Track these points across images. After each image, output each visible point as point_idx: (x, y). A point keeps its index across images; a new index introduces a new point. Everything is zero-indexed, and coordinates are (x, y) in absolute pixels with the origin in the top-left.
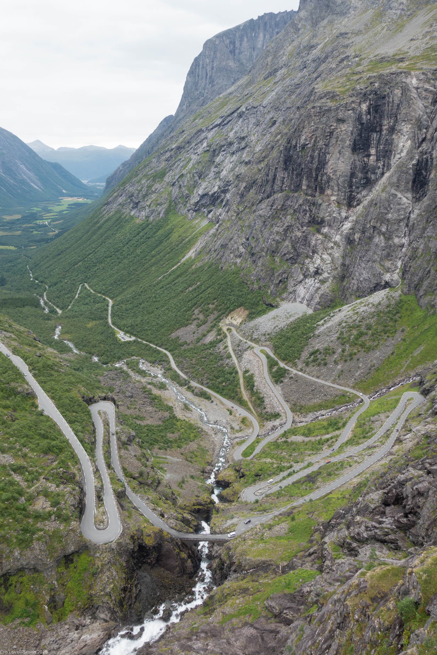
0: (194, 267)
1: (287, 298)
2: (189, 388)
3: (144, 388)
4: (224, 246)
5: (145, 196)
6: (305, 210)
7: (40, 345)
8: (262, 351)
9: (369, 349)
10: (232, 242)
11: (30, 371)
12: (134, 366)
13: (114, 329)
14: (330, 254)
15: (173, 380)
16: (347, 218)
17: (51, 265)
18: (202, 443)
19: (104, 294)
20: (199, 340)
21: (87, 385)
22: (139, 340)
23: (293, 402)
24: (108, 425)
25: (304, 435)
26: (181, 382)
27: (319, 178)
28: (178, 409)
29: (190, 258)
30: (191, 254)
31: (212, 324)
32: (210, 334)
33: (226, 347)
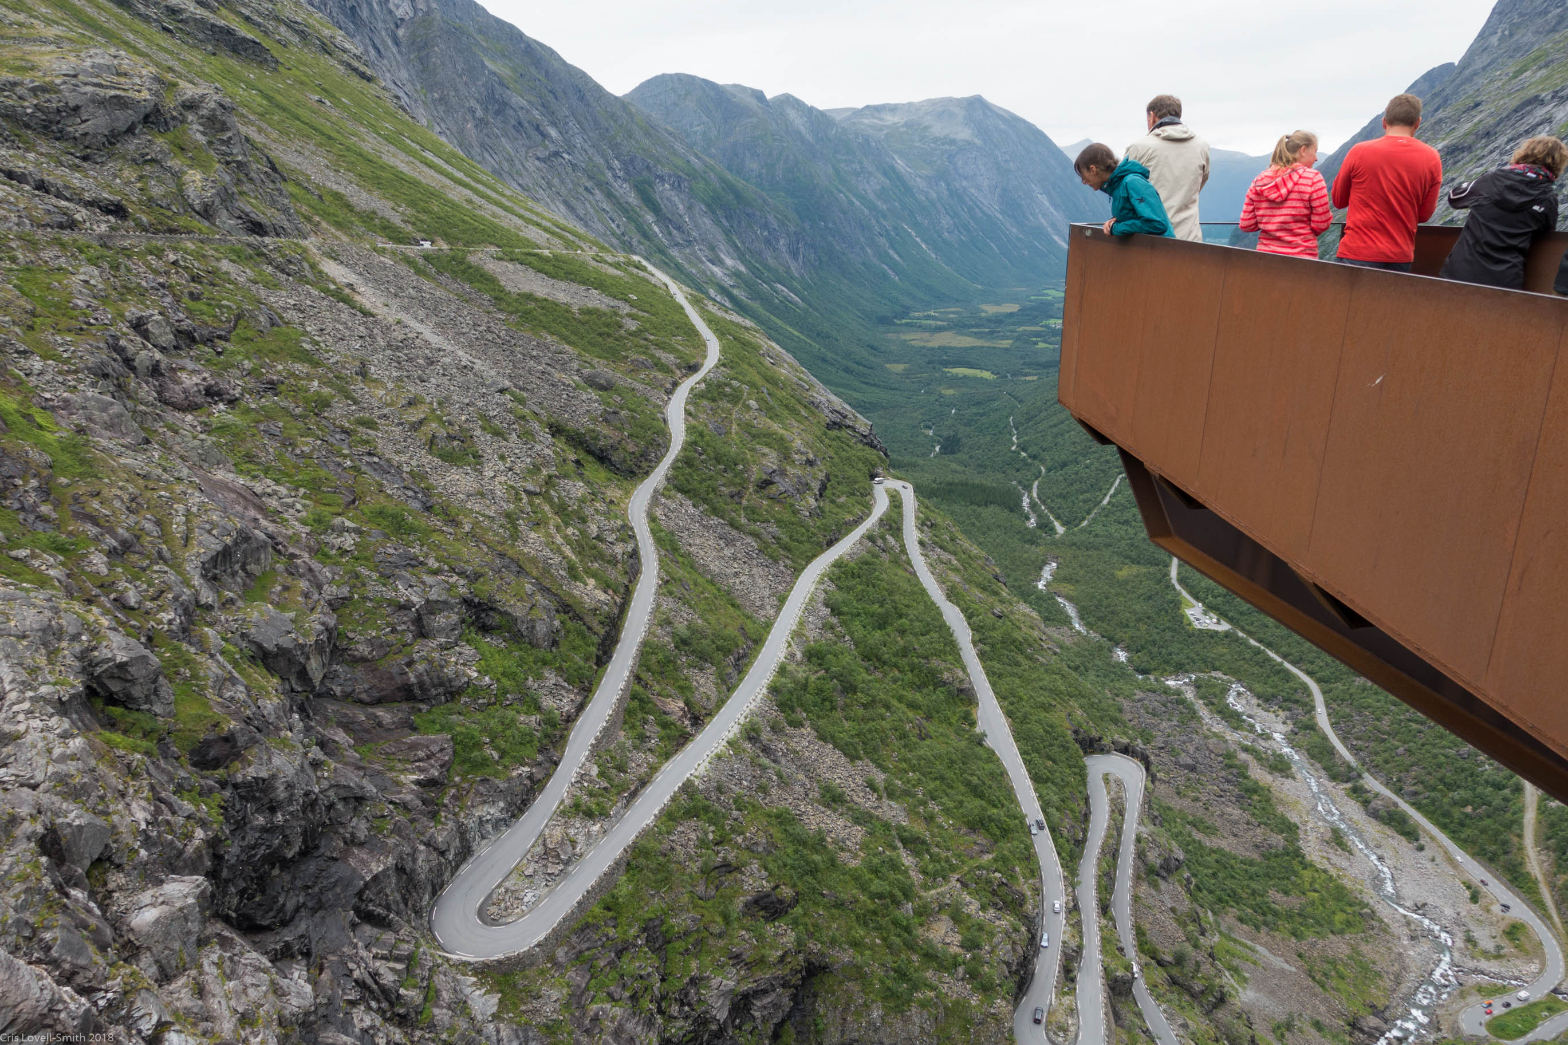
2: (1357, 792)
3: (1230, 756)
7: (1005, 593)
11: (975, 643)
12: (1212, 696)
13: (1180, 594)
15: (1312, 756)
18: (1364, 948)
21: (1092, 708)
22: (1241, 634)
24: (1121, 813)
26: (1335, 770)
28: (1312, 837)
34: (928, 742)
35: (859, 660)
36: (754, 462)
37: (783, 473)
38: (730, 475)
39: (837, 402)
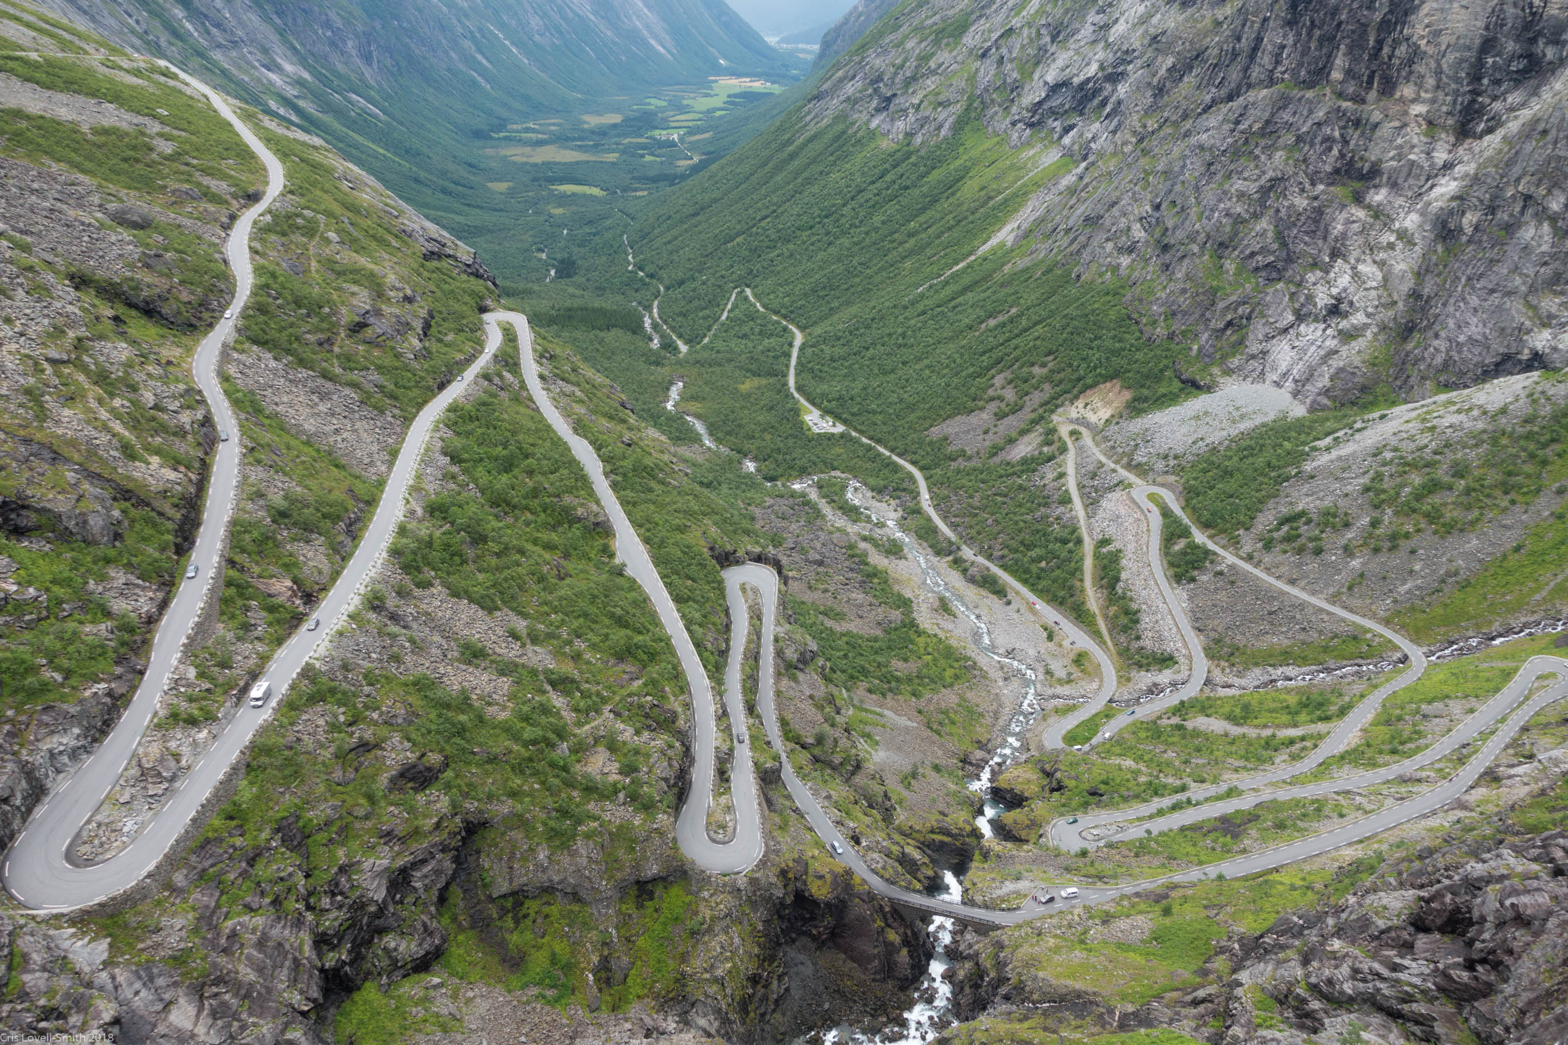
0: (1007, 269)
1: (1240, 368)
2: (957, 563)
3: (851, 547)
4: (1092, 221)
5: (909, 81)
6: (1329, 139)
7: (632, 420)
8: (1152, 497)
9: (1449, 529)
10: (1115, 211)
11: (606, 475)
12: (834, 494)
13: (798, 401)
14: (1381, 264)
15: (920, 537)
16: (1448, 166)
17: (676, 238)
18: (969, 695)
19: (785, 317)
20: (995, 450)
21: (723, 522)
22: (854, 434)
23: (1213, 634)
24: (759, 618)
25: (1230, 718)
26: (939, 547)
27: (1386, 51)
28: (924, 608)
29: (1002, 244)
30: (1005, 235)
31: (1034, 416)
32: (1026, 439)
33: (1062, 475)
34: (568, 581)
35: (487, 508)
36: (343, 303)
37: (378, 313)
38: (315, 320)
39: (433, 229)
